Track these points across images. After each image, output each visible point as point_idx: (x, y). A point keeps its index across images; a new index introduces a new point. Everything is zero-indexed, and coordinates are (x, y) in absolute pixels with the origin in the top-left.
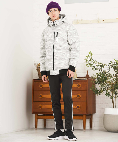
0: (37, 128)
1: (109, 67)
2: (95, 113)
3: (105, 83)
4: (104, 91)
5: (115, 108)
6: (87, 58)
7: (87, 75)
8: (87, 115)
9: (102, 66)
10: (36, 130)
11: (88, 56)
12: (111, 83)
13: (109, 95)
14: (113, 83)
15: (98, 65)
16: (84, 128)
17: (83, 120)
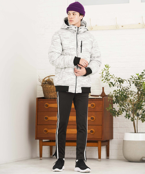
0: (42, 157)
1: (130, 83)
2: (113, 139)
3: (125, 102)
4: (124, 112)
5: (136, 132)
6: (103, 72)
7: (103, 92)
8: (102, 142)
9: (121, 81)
10: (41, 159)
11: (104, 69)
12: (132, 102)
13: (129, 117)
14: (135, 102)
15: (116, 80)
16: (100, 157)
17: (97, 147)
